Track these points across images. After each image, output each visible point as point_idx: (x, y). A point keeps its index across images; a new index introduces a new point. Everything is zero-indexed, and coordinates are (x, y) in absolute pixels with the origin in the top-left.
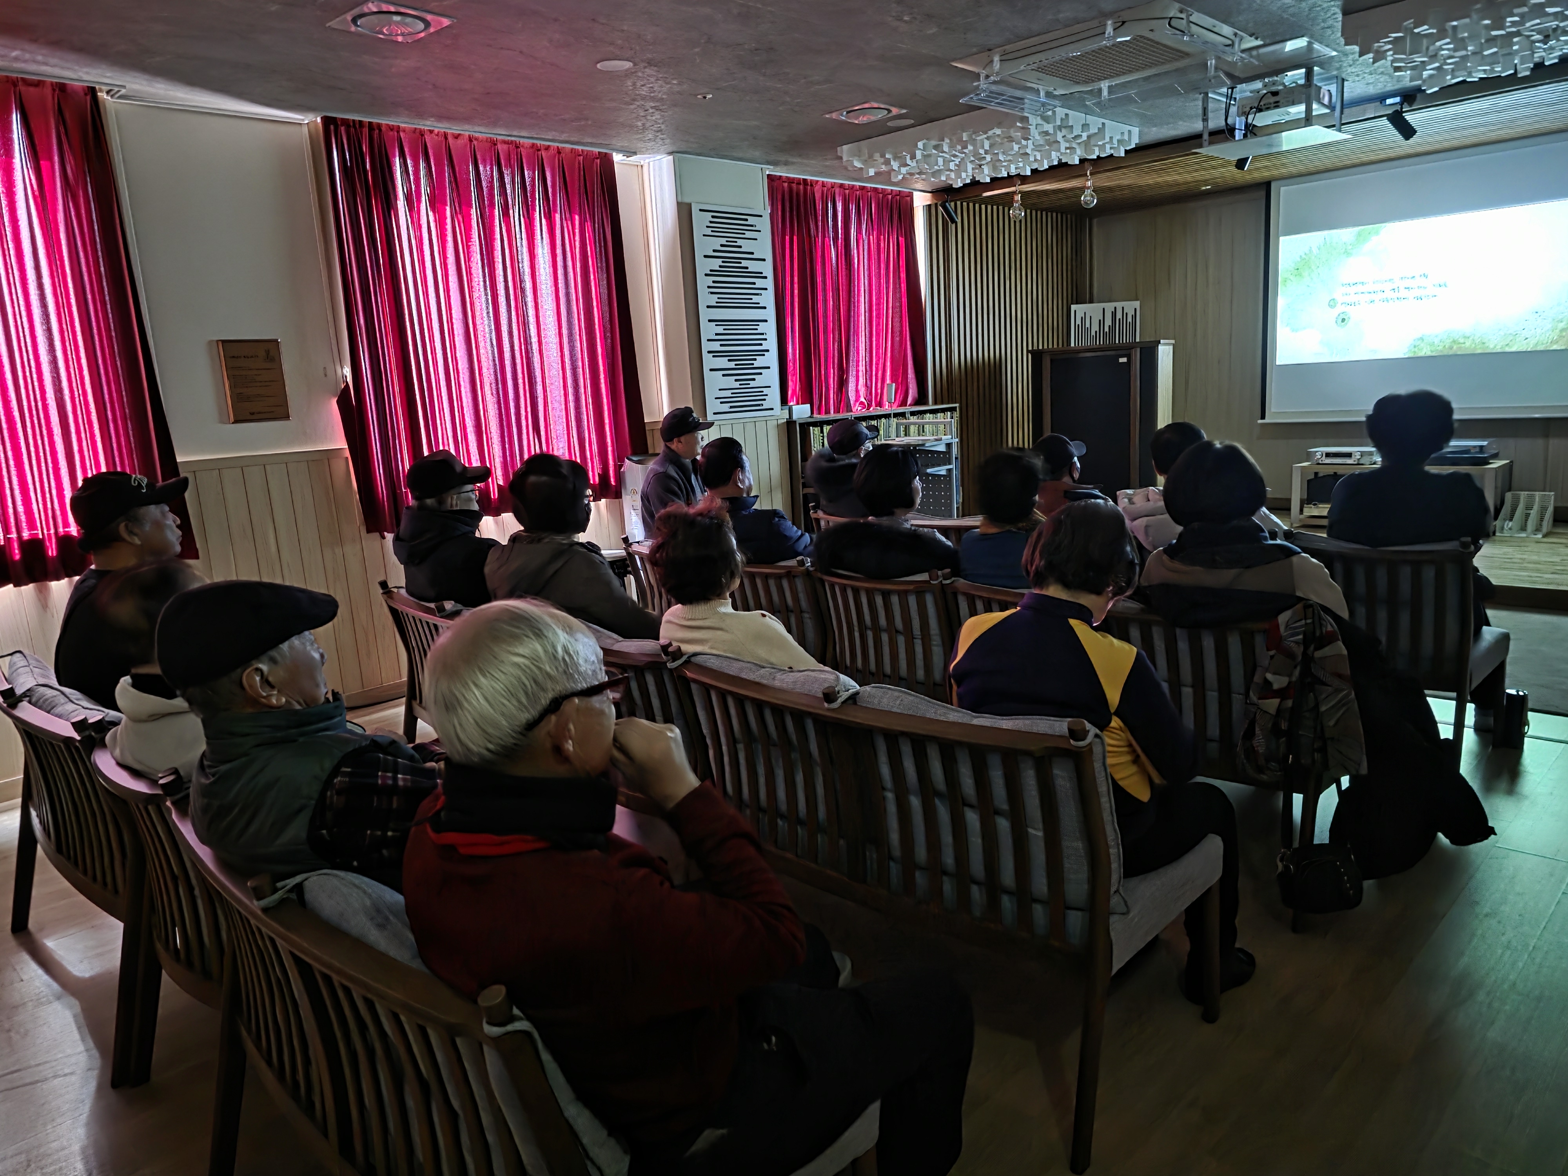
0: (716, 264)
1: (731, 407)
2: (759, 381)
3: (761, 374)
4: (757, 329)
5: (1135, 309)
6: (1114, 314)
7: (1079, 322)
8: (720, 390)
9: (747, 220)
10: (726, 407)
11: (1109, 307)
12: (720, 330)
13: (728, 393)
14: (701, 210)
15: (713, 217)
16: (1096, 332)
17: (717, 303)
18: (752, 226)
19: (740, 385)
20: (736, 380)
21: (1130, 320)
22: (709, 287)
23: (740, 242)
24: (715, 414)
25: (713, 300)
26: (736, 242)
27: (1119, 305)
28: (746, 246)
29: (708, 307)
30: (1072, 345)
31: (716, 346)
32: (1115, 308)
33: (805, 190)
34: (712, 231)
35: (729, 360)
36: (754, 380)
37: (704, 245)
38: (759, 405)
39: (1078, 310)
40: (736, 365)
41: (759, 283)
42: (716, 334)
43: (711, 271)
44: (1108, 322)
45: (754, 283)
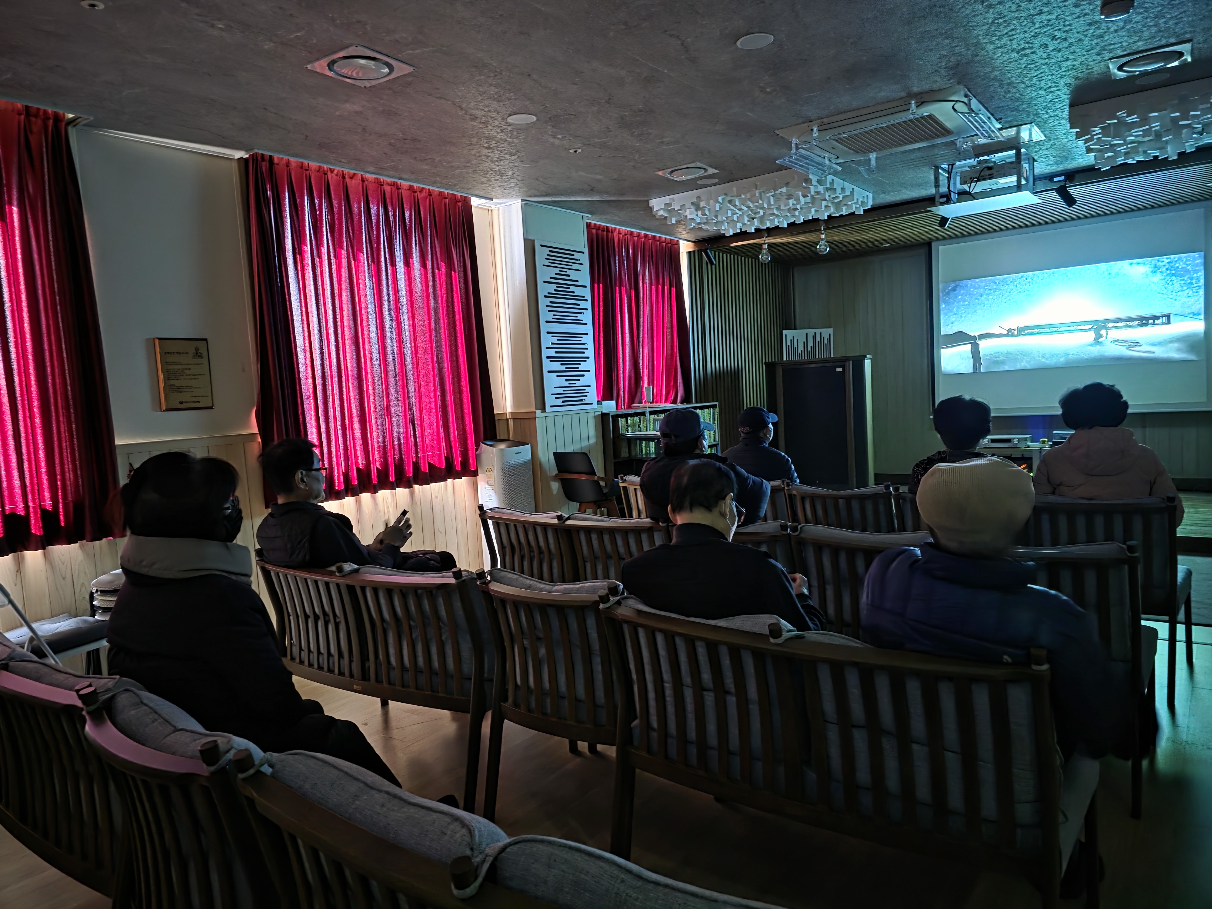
0: (552, 288)
1: (563, 402)
2: (583, 381)
3: (583, 375)
4: (581, 341)
5: (830, 334)
6: (814, 337)
7: (789, 343)
8: (555, 388)
9: (573, 255)
10: (559, 402)
11: (811, 332)
12: (555, 340)
13: (560, 391)
14: (542, 246)
15: (550, 251)
16: (802, 351)
17: (553, 319)
18: (577, 260)
19: (569, 384)
20: (567, 380)
21: (826, 342)
22: (547, 306)
23: (569, 272)
24: (551, 406)
25: (550, 316)
26: (566, 272)
27: (818, 331)
28: (573, 275)
29: (547, 322)
30: (785, 359)
31: (552, 353)
32: (815, 333)
33: (607, 236)
34: (549, 262)
35: (562, 364)
36: (579, 380)
37: (544, 273)
38: (582, 400)
39: (788, 334)
40: (566, 368)
41: (583, 304)
42: (552, 344)
43: (549, 293)
44: (810, 344)
45: (579, 305)
